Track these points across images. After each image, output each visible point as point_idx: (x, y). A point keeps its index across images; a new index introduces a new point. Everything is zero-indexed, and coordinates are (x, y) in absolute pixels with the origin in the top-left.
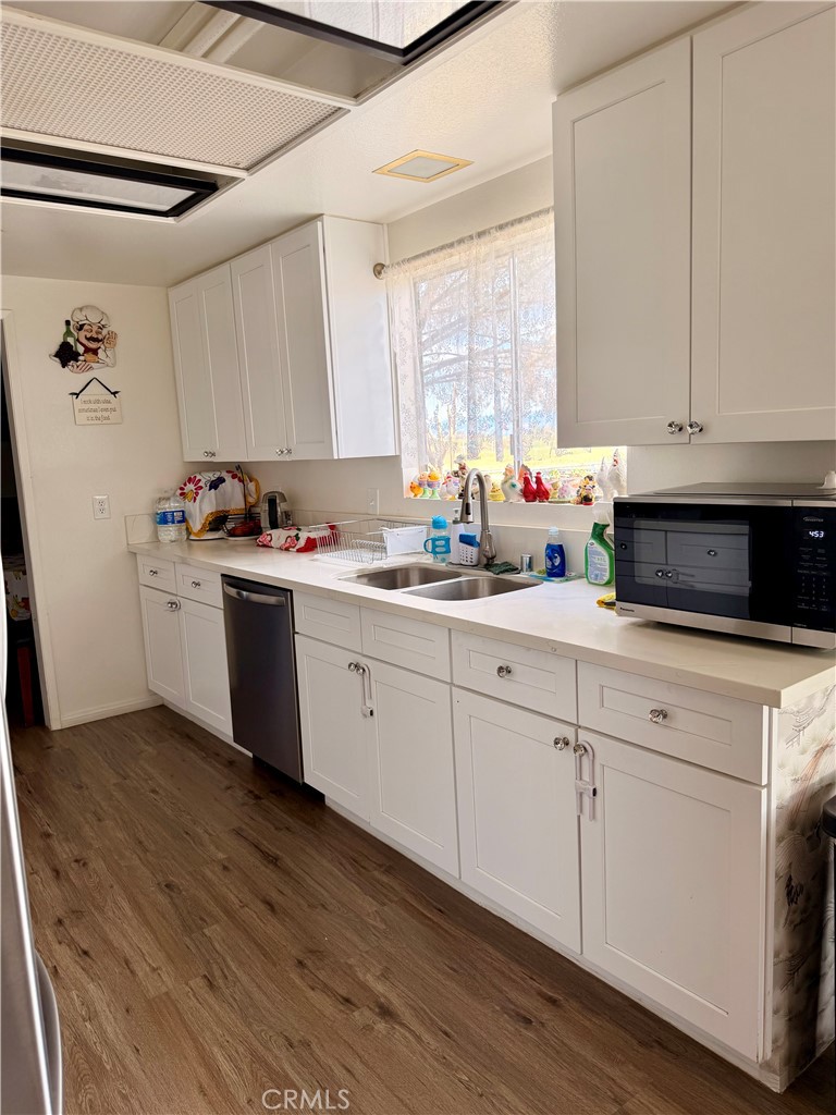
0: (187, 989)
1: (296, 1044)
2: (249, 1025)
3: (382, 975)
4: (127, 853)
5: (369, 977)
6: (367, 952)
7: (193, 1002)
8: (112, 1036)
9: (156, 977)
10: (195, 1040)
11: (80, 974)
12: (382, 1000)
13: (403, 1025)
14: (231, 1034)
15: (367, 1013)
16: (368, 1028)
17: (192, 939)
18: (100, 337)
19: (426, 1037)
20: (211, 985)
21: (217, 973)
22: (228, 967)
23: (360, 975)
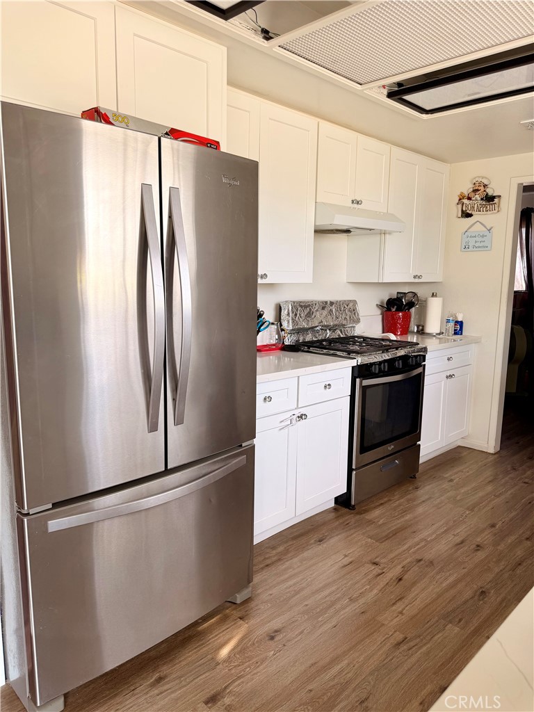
0: (391, 633)
2: (371, 674)
4: (502, 563)
7: (381, 639)
9: (395, 616)
10: (350, 649)
14: (361, 666)
17: (437, 621)
20: (399, 644)
21: (412, 644)
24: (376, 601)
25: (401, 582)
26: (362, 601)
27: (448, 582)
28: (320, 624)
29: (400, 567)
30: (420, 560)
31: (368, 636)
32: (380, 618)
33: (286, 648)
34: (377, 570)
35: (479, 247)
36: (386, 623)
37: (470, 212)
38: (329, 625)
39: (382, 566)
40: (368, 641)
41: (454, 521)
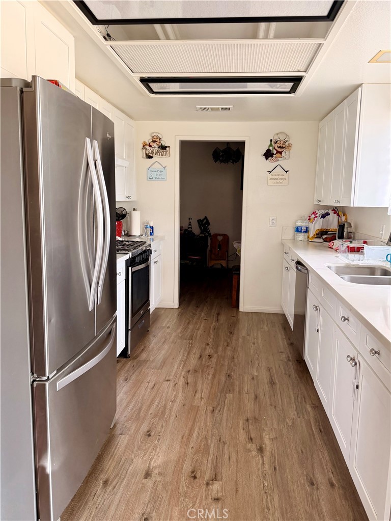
0: (205, 408)
1: (221, 441)
2: (213, 428)
3: (273, 439)
4: (226, 360)
5: (267, 437)
6: (274, 429)
7: (203, 413)
8: (174, 409)
9: (200, 400)
10: (194, 423)
11: (181, 389)
12: (264, 446)
13: (262, 457)
14: (206, 428)
15: (254, 446)
16: (249, 451)
17: (221, 395)
18: (284, 146)
19: (266, 465)
20: (213, 411)
21: (218, 409)
22: (223, 408)
23: (264, 434)
24: (185, 398)
25: (189, 385)
26: (178, 400)
27: (210, 377)
28: (168, 419)
29: (182, 378)
30: (189, 371)
31: (196, 414)
32: (195, 404)
33: (161, 436)
34: (172, 384)
35: (159, 178)
36: (199, 405)
37: (151, 155)
38: (173, 418)
39: (173, 380)
40: (198, 416)
41: (188, 347)
